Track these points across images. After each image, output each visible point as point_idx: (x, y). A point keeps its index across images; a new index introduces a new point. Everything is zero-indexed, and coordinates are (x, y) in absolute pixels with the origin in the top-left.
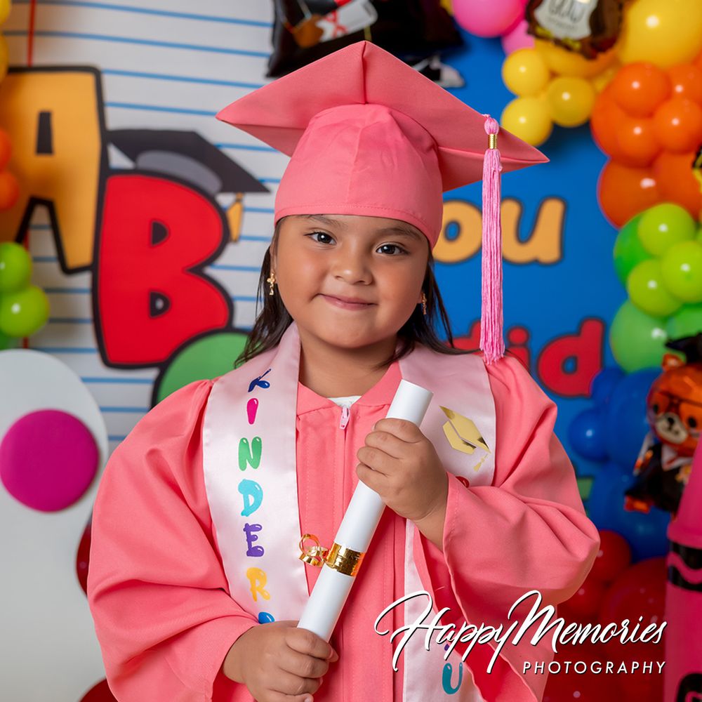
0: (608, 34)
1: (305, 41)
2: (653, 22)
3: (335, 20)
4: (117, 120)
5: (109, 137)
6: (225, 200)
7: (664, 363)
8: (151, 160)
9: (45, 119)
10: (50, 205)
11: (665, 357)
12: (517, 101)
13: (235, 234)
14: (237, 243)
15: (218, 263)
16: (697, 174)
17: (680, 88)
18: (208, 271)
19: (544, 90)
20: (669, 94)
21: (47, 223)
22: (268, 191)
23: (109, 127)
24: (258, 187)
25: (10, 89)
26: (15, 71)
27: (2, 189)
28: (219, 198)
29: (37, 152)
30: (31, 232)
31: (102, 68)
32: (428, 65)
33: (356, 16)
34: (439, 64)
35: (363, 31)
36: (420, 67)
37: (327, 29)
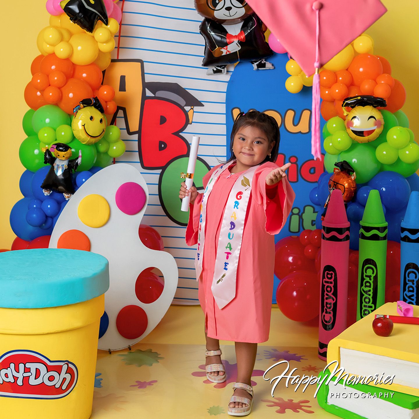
3: (227, 49)
4: (149, 79)
5: (146, 85)
6: (187, 108)
7: (334, 171)
8: (161, 94)
9: (123, 78)
10: (124, 110)
11: (334, 169)
12: (290, 78)
13: (190, 121)
14: (191, 124)
15: (184, 132)
16: (344, 108)
17: (341, 78)
18: (180, 134)
19: (300, 74)
20: (336, 81)
21: (123, 116)
22: (203, 105)
23: (146, 81)
24: (199, 104)
25: (111, 67)
26: (113, 61)
27: (111, 107)
28: (185, 108)
29: (120, 91)
30: (117, 119)
31: (143, 60)
32: (261, 62)
33: (234, 47)
34: (265, 62)
35: (237, 52)
36: (258, 63)
37: (224, 52)
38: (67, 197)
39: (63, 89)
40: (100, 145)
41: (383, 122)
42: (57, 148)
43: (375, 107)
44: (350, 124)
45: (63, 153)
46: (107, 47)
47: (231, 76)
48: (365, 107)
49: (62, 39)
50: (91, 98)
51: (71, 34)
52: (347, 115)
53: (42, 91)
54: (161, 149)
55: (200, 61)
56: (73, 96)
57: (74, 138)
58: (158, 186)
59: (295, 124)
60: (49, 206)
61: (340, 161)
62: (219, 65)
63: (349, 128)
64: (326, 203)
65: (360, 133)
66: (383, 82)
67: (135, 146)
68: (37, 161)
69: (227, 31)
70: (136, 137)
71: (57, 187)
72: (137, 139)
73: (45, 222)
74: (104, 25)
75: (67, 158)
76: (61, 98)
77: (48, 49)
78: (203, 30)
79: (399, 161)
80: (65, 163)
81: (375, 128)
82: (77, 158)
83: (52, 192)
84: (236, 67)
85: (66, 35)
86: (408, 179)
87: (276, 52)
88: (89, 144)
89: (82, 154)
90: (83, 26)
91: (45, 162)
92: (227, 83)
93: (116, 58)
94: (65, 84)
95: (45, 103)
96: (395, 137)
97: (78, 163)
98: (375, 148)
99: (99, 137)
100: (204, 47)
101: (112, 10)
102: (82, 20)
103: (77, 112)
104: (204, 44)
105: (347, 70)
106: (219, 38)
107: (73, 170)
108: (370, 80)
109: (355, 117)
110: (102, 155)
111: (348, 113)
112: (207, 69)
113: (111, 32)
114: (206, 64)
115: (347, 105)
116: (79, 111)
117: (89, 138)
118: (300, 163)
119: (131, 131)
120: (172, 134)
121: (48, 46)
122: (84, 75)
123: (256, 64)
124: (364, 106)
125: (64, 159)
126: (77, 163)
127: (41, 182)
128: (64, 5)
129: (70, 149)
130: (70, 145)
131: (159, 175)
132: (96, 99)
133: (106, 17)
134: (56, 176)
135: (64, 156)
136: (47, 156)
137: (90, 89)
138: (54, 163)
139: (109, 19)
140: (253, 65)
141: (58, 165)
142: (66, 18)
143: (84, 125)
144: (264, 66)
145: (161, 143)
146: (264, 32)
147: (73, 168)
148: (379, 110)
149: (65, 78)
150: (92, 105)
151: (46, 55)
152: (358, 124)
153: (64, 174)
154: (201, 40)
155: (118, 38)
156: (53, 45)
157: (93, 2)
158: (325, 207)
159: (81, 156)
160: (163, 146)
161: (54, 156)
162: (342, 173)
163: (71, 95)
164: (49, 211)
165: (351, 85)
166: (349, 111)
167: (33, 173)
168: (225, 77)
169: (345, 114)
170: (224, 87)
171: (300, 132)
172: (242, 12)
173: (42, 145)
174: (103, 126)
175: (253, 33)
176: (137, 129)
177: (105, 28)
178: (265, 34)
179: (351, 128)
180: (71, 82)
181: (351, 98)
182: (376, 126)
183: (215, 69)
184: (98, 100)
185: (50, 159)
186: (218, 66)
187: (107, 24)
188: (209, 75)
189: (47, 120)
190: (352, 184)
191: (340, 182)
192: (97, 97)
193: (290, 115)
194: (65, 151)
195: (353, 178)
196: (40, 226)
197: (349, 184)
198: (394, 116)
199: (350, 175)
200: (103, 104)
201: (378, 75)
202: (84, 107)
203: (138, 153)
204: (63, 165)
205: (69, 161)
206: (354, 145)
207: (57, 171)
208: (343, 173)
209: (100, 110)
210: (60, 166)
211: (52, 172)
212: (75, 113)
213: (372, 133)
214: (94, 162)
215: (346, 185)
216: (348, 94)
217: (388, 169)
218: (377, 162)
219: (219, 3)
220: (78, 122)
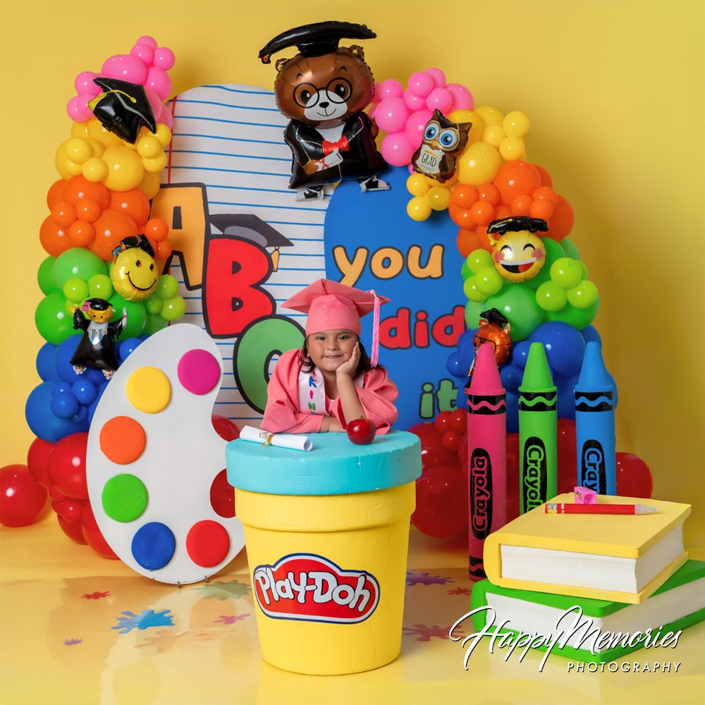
0: (449, 172)
1: (309, 172)
2: (472, 163)
3: (323, 162)
4: (214, 210)
5: (210, 219)
6: (270, 250)
7: (480, 324)
8: (231, 230)
9: (177, 211)
10: (181, 255)
11: (481, 321)
12: (414, 199)
13: (275, 267)
14: (276, 271)
15: (267, 282)
16: (490, 236)
17: (484, 196)
18: (262, 286)
19: (426, 193)
20: (478, 199)
21: (179, 264)
22: (292, 245)
23: (210, 214)
24: (287, 243)
25: (159, 195)
26: (163, 186)
27: (163, 249)
28: (267, 249)
29: (174, 228)
30: (171, 268)
31: (206, 184)
32: (371, 180)
33: (334, 159)
34: (376, 179)
35: (337, 166)
36: (367, 181)
37: (320, 166)
38: (107, 375)
39: (96, 224)
40: (150, 303)
41: (544, 253)
42: (91, 306)
43: (532, 232)
44: (499, 257)
45: (101, 312)
46: (156, 164)
47: (330, 202)
48: (520, 232)
49: (92, 154)
50: (136, 236)
51: (104, 148)
52: (495, 245)
53: (66, 228)
54: (235, 308)
55: (285, 183)
56: (111, 235)
57: (114, 292)
58: (232, 361)
59: (423, 265)
60: (83, 390)
61: (488, 309)
62: (314, 185)
63: (498, 262)
64: (471, 370)
65: (513, 269)
66: (541, 198)
67: (198, 305)
68: (61, 329)
69: (324, 137)
70: (198, 293)
71: (94, 361)
72: (201, 296)
73: (78, 413)
74: (150, 133)
75: (107, 320)
76: (93, 238)
77: (73, 168)
78: (289, 138)
79: (568, 306)
80: (104, 328)
81: (534, 260)
82: (121, 319)
83: (85, 368)
84: (336, 188)
85: (97, 149)
86: (582, 332)
87: (392, 164)
88: (135, 301)
89: (127, 313)
90: (121, 134)
91: (76, 327)
92: (325, 212)
93: (167, 182)
94: (98, 218)
95: (72, 244)
96: (561, 272)
97: (123, 325)
98: (535, 290)
99: (150, 290)
100: (291, 162)
101: (160, 113)
102: (120, 126)
103: (117, 256)
104: (291, 158)
105: (492, 183)
106: (312, 148)
107: (115, 336)
108: (525, 196)
109: (506, 247)
110: (153, 318)
111: (496, 242)
112: (296, 192)
113: (161, 144)
114: (295, 185)
115: (494, 230)
116: (120, 254)
117: (136, 291)
118: (431, 320)
119: (191, 285)
120: (250, 286)
121: (73, 165)
122: (124, 205)
123: (364, 183)
124: (517, 231)
125: (101, 321)
126: (121, 326)
127: (70, 356)
128: (93, 105)
129: (110, 306)
130: (110, 302)
131: (233, 346)
132: (143, 237)
133: (153, 122)
134: (91, 344)
135: (102, 317)
136: (78, 319)
137: (134, 224)
138: (88, 327)
139: (157, 124)
140: (361, 184)
141: (94, 330)
142: (97, 123)
143: (128, 274)
144: (375, 185)
145: (234, 300)
146: (375, 137)
147: (115, 334)
148: (539, 236)
149: (99, 209)
150: (138, 246)
151: (68, 177)
152: (509, 257)
153: (102, 342)
154: (287, 152)
155: (168, 153)
156: (80, 163)
157: (134, 100)
158: (469, 375)
159: (126, 317)
160: (237, 304)
161: (87, 317)
162: (490, 326)
163: (107, 233)
164: (83, 396)
165: (498, 203)
166: (496, 239)
167: (56, 346)
168: (322, 203)
169: (492, 244)
170: (321, 218)
171: (430, 277)
172: (342, 109)
173: (68, 304)
174: (154, 274)
175: (358, 138)
176: (200, 282)
177: (153, 137)
178: (376, 140)
179: (501, 262)
180: (106, 214)
181: (500, 221)
182: (535, 258)
183: (307, 193)
184: (146, 238)
185: (81, 322)
186: (312, 188)
187: (154, 132)
188: (299, 201)
189: (75, 270)
190: (505, 340)
191: (489, 338)
192: (144, 235)
193: (415, 253)
194: (103, 310)
195: (506, 331)
196: (70, 418)
197: (501, 338)
198: (558, 244)
199: (501, 327)
200: (153, 244)
201: (535, 189)
202: (127, 248)
203: (202, 316)
204: (100, 330)
205: (110, 325)
206: (505, 286)
207: (93, 338)
208: (493, 325)
209: (149, 253)
210: (97, 331)
211: (86, 340)
212: (114, 256)
213: (529, 268)
214: (143, 327)
215: (498, 342)
216: (495, 216)
217: (553, 318)
218: (539, 309)
219: (311, 97)
220: (120, 269)
